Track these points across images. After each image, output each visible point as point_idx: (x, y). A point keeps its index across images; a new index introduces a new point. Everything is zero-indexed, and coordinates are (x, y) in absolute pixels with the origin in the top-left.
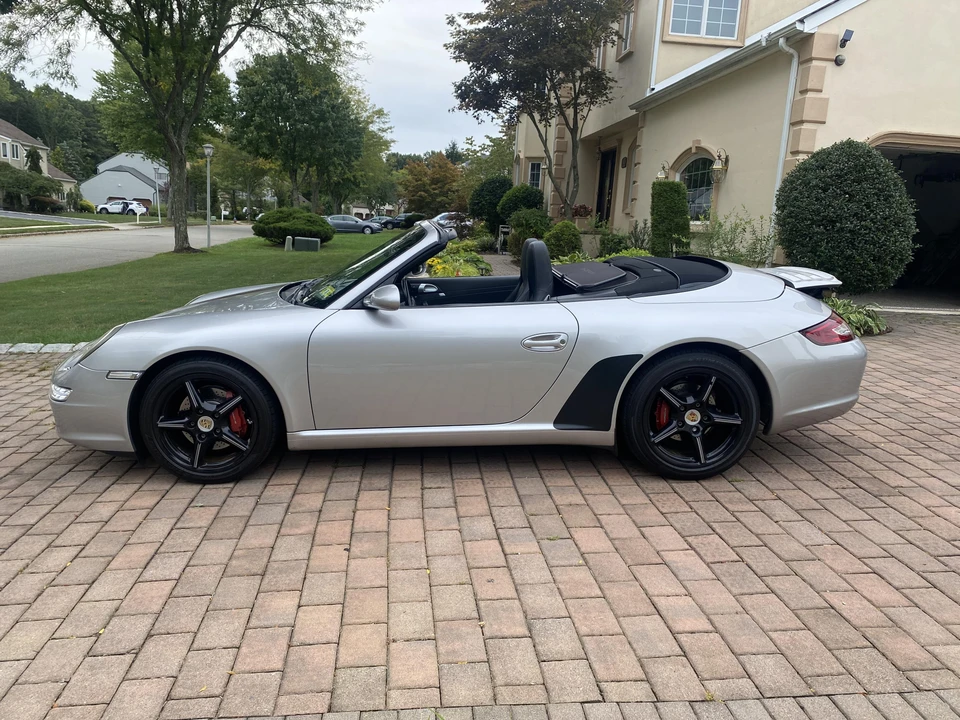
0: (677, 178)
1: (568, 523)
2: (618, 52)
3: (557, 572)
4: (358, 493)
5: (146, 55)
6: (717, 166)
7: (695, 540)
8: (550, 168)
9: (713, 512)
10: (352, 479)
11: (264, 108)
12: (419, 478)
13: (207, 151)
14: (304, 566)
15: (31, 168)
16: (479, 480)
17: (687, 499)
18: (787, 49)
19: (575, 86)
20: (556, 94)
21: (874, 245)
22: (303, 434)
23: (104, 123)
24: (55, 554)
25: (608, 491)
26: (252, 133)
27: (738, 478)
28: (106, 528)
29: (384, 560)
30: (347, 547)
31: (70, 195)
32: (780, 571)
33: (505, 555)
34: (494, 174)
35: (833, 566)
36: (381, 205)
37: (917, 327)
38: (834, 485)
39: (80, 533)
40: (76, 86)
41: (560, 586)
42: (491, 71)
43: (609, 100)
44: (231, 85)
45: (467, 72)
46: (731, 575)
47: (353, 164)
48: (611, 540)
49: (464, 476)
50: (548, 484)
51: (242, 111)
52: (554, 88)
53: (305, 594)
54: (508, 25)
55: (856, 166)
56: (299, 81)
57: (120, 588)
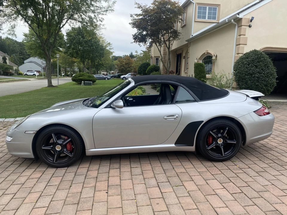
0: (201, 62)
1: (181, 180)
2: (181, 25)
3: (180, 199)
4: (109, 170)
5: (39, 28)
6: (214, 58)
7: (225, 185)
8: (162, 60)
9: (229, 174)
10: (107, 165)
11: (75, 43)
12: (129, 164)
13: (57, 56)
14: (92, 200)
15: (3, 62)
16: (150, 164)
17: (219, 169)
18: (234, 23)
19: (169, 35)
20: (163, 37)
21: (265, 81)
22: (91, 150)
23: (26, 48)
24: (5, 197)
25: (193, 167)
26: (71, 51)
27: (235, 161)
28: (23, 186)
29: (120, 196)
30: (107, 191)
31: (16, 70)
32: (256, 196)
33: (162, 193)
34: (145, 62)
35: (274, 194)
36: (110, 71)
37: (278, 106)
38: (267, 162)
39: (14, 189)
40: (16, 37)
41: (182, 205)
42: (143, 31)
43: (179, 39)
44: (64, 36)
45: (136, 32)
46: (240, 198)
47: (102, 59)
48: (197, 185)
49: (144, 163)
50: (173, 165)
51: (68, 44)
52: (163, 36)
53: (93, 211)
54: (148, 17)
55: (258, 57)
56: (85, 35)
57: (27, 211)
